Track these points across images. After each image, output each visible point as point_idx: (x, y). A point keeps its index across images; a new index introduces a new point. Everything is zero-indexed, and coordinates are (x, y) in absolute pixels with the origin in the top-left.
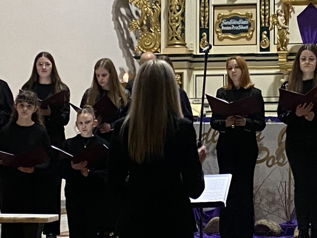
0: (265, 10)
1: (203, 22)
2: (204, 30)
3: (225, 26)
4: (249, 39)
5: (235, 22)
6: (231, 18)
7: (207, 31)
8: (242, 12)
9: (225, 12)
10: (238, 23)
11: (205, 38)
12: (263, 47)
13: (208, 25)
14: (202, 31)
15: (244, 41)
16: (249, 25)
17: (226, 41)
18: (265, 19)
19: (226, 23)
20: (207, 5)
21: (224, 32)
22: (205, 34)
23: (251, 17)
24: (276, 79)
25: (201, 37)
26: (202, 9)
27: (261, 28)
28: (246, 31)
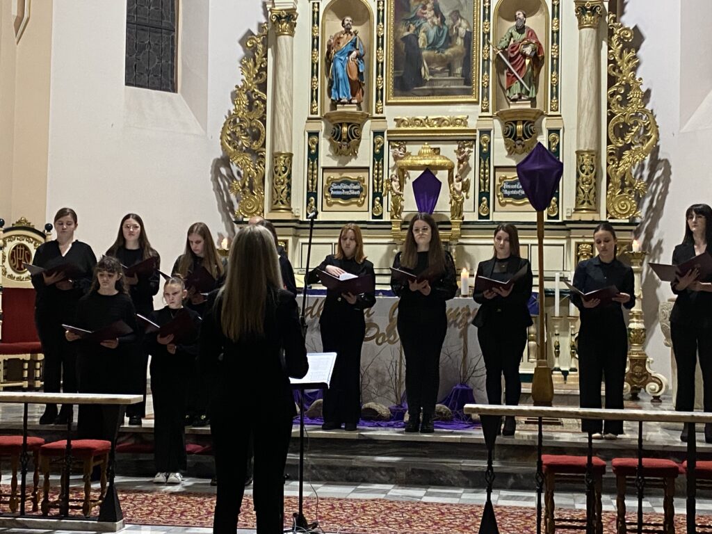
0: (378, 174)
1: (310, 186)
2: (311, 194)
3: (334, 190)
4: (360, 205)
5: (346, 187)
6: (342, 182)
7: (315, 195)
8: (353, 176)
9: (335, 176)
10: (349, 187)
11: (313, 202)
12: (375, 215)
13: (316, 189)
14: (309, 195)
15: (354, 207)
16: (361, 190)
17: (335, 207)
18: (378, 184)
19: (336, 187)
20: (316, 167)
21: (334, 196)
22: (312, 198)
23: (364, 181)
24: (388, 249)
25: (308, 201)
26: (310, 171)
27: (374, 193)
28: (357, 197)
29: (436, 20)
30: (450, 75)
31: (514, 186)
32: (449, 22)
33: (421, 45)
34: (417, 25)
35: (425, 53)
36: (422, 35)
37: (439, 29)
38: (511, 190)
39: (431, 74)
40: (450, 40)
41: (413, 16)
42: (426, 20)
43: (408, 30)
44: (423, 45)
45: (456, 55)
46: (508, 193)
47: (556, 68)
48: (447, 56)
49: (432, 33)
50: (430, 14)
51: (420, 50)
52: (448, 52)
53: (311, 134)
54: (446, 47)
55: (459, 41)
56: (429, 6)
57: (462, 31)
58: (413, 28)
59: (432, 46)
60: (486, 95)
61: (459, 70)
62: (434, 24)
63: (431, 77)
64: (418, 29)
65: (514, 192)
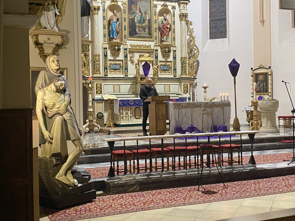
1: (105, 65)
2: (106, 68)
3: (112, 67)
5: (115, 66)
8: (118, 62)
9: (112, 63)
11: (106, 71)
17: (112, 73)
20: (106, 59)
24: (131, 86)
26: (105, 61)
27: (125, 68)
28: (119, 69)
29: (140, 14)
30: (144, 32)
31: (164, 67)
32: (144, 15)
33: (136, 22)
34: (134, 15)
35: (137, 24)
36: (136, 18)
37: (141, 17)
38: (163, 68)
39: (139, 31)
40: (144, 21)
41: (133, 12)
42: (137, 14)
43: (132, 17)
44: (136, 21)
45: (146, 26)
46: (162, 69)
47: (174, 32)
48: (144, 26)
49: (139, 18)
50: (138, 12)
51: (135, 23)
52: (144, 25)
53: (104, 48)
54: (143, 23)
55: (147, 21)
56: (138, 9)
57: (147, 18)
58: (133, 16)
59: (139, 22)
60: (156, 39)
61: (147, 30)
62: (139, 15)
63: (139, 32)
64: (135, 16)
65: (164, 69)
